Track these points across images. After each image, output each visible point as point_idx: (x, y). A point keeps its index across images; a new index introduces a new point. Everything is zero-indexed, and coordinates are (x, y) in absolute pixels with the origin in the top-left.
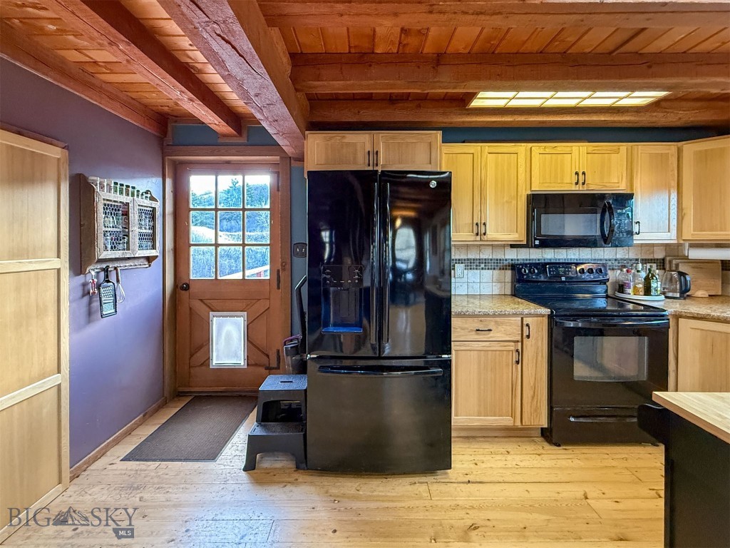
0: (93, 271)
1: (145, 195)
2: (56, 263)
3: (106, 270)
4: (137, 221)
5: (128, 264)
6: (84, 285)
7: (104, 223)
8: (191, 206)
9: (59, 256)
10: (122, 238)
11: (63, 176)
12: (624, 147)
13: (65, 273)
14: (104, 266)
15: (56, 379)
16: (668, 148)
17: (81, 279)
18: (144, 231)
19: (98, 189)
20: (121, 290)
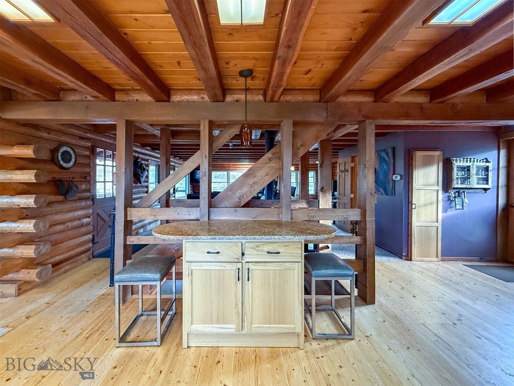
0: (452, 193)
1: (482, 161)
2: (436, 188)
3: (459, 192)
4: (475, 172)
5: (470, 191)
6: (449, 197)
7: (456, 174)
9: (438, 186)
10: (466, 179)
11: (440, 159)
13: (440, 192)
14: (458, 190)
15: (436, 224)
17: (447, 194)
18: (481, 176)
19: (455, 162)
20: (466, 200)
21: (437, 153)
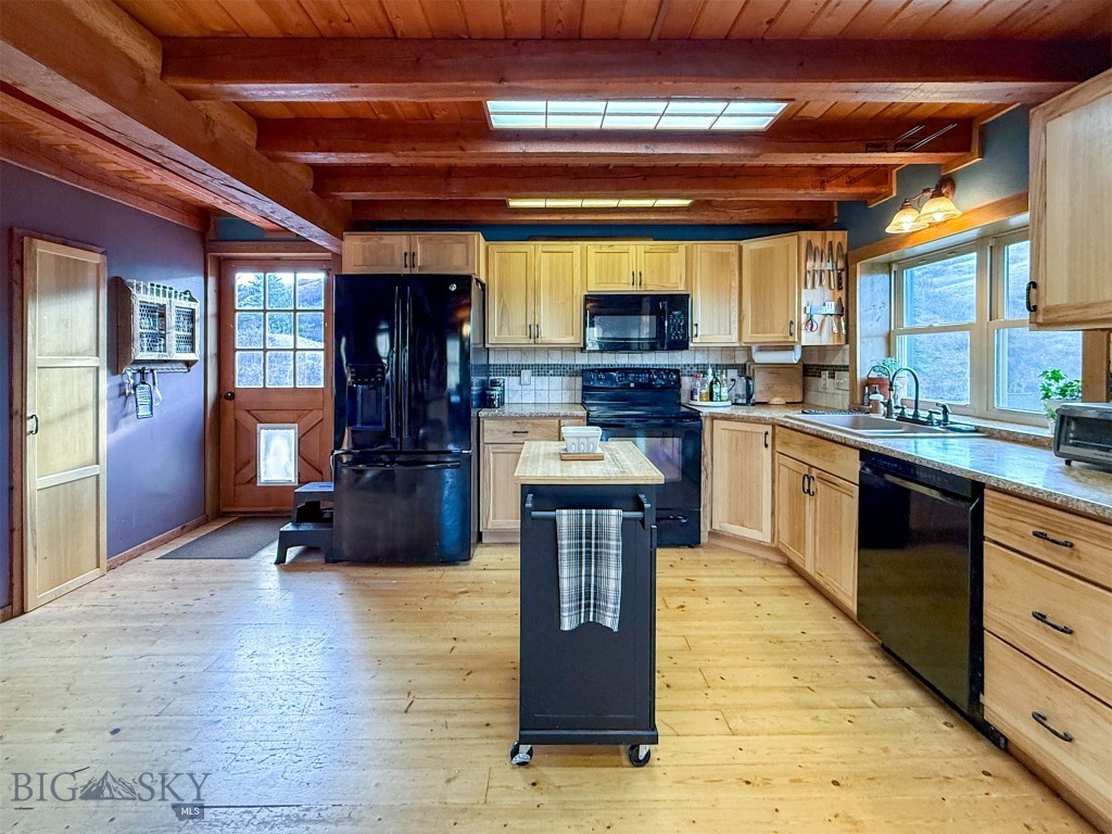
0: (129, 371)
1: (183, 295)
2: (93, 361)
3: (142, 372)
4: (174, 324)
5: (165, 367)
6: (121, 385)
7: (140, 324)
8: (237, 308)
9: (98, 355)
10: (157, 338)
11: (101, 281)
12: (683, 245)
13: (104, 374)
14: (140, 367)
15: (95, 469)
16: (728, 247)
17: (117, 379)
18: (182, 333)
19: (134, 291)
20: (157, 392)
21: (94, 258)
